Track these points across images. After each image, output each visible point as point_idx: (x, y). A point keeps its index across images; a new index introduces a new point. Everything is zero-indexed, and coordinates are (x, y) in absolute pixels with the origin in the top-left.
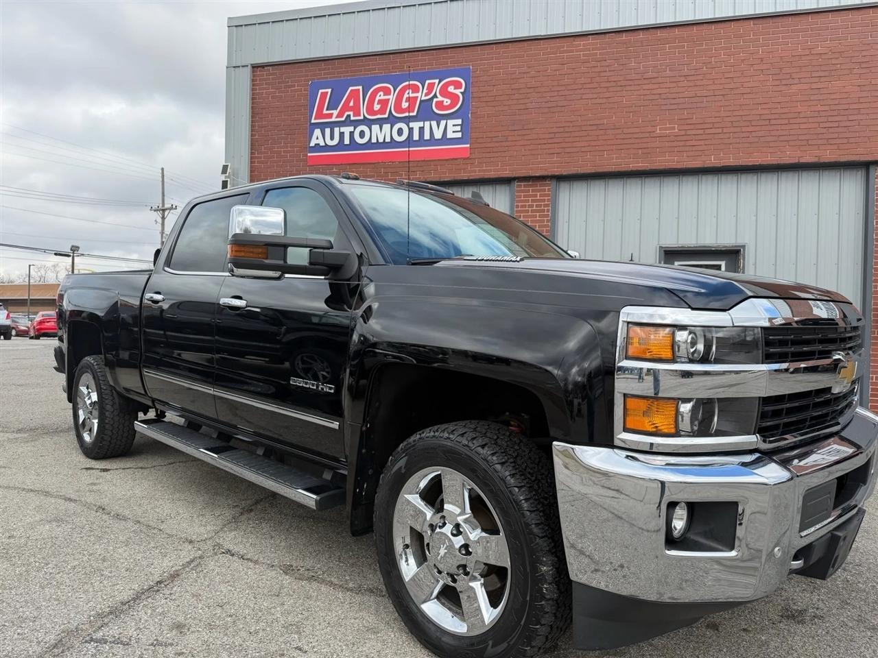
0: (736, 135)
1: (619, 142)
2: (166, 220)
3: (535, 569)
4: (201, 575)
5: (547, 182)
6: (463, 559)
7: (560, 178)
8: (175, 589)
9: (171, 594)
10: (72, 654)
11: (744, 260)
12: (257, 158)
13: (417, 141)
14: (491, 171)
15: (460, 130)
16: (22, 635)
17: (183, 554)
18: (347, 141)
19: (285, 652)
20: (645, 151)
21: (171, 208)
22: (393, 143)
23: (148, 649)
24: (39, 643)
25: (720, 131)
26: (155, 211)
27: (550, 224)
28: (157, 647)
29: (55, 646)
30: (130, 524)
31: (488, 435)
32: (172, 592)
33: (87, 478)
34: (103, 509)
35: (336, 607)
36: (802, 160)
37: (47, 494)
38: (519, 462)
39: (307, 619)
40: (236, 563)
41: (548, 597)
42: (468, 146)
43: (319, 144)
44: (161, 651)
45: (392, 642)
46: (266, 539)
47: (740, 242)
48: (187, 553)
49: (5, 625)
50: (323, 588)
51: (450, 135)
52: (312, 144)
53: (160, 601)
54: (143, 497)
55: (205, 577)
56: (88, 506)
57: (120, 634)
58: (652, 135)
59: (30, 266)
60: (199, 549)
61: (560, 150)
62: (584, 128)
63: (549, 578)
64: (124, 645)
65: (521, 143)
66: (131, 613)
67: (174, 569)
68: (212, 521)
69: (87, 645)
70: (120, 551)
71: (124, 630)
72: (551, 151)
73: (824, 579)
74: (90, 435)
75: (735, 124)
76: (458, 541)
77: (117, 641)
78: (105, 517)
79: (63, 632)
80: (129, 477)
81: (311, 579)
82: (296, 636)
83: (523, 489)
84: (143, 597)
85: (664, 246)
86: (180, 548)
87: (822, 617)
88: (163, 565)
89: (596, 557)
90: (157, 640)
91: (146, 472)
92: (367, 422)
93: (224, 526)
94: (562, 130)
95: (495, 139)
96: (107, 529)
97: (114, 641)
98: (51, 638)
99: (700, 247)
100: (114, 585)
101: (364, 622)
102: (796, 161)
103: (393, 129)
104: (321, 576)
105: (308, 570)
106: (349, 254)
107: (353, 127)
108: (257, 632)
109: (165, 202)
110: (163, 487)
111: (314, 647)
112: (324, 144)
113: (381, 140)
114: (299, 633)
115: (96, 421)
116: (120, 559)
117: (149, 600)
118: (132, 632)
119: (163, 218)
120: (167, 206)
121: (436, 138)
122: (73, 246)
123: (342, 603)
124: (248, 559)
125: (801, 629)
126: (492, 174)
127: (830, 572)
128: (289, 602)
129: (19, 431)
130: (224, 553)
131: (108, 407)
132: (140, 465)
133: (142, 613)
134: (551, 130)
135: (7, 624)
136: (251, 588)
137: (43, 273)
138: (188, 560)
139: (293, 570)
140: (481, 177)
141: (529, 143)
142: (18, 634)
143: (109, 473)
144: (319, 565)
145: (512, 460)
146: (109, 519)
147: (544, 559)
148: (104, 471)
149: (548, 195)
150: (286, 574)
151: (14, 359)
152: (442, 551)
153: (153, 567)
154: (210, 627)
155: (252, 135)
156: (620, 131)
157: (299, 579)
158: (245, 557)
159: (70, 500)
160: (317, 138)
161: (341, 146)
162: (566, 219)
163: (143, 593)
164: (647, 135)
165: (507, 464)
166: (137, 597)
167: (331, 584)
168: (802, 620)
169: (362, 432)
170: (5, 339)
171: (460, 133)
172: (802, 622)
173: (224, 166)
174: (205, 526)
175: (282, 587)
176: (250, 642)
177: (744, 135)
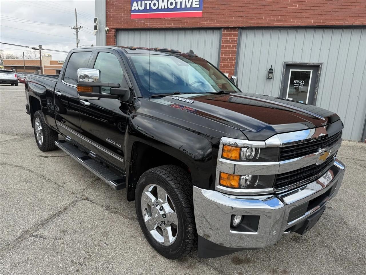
0: (325, 10)
1: (270, 12)
2: (78, 33)
3: (185, 229)
4: (76, 209)
5: (237, 30)
6: (163, 219)
7: (242, 28)
8: (65, 215)
9: (63, 217)
10: (25, 241)
11: (321, 70)
12: (109, 15)
13: (179, 8)
14: (211, 23)
15: (198, 3)
16: (8, 232)
17: (70, 199)
18: (148, 8)
19: (100, 245)
20: (282, 17)
21: (80, 28)
22: (168, 9)
23: (52, 241)
24: (14, 236)
25: (317, 8)
26: (73, 29)
27: (236, 50)
28: (55, 240)
29: (20, 238)
30: (52, 184)
31: (174, 175)
32: (64, 216)
33: (39, 160)
34: (43, 177)
35: (122, 226)
36: (354, 24)
37: (23, 168)
38: (184, 187)
39: (111, 230)
40: (89, 204)
41: (190, 239)
42: (202, 11)
43: (136, 9)
44: (56, 242)
45: (140, 242)
46: (102, 193)
47: (320, 62)
48: (72, 198)
49: (3, 228)
50: (120, 217)
51: (194, 6)
52: (133, 9)
53: (59, 220)
54: (59, 171)
55: (77, 210)
56: (38, 175)
57: (43, 234)
58: (286, 9)
59: (24, 52)
60: (76, 197)
61: (244, 15)
62: (255, 5)
63: (191, 232)
64: (44, 238)
65: (225, 11)
66: (48, 225)
67: (66, 206)
68: (83, 184)
69: (31, 238)
70: (47, 196)
71: (44, 232)
72: (239, 15)
73: (301, 235)
74: (41, 141)
75: (325, 5)
76: (162, 213)
77: (42, 237)
78: (44, 180)
79: (23, 232)
80: (55, 161)
81: (116, 212)
82: (105, 238)
83: (184, 199)
84: (53, 218)
85: (286, 62)
86: (69, 196)
87: (307, 240)
88: (63, 203)
89: (211, 223)
90: (55, 237)
91: (62, 159)
92: (133, 162)
93: (88, 186)
94: (245, 5)
95: (214, 9)
96: (44, 186)
97: (40, 236)
98: (18, 234)
99: (302, 63)
100: (43, 212)
101: (132, 233)
102: (351, 24)
103: (169, 2)
104: (120, 212)
105: (115, 208)
106: (127, 90)
107: (150, 1)
108: (92, 236)
109: (78, 25)
110: (67, 167)
111: (111, 243)
112: (138, 9)
113: (163, 8)
114: (107, 236)
115: (42, 137)
116: (47, 200)
117: (55, 219)
118: (47, 233)
119: (77, 32)
120: (78, 26)
121: (187, 7)
122: (39, 45)
123: (125, 224)
124: (94, 202)
125: (297, 245)
126: (212, 25)
127: (304, 231)
128: (106, 222)
129: (17, 135)
130: (85, 199)
131: (46, 133)
132: (60, 155)
133: (52, 225)
134: (240, 5)
135: (3, 227)
136: (93, 216)
137: (30, 54)
138: (72, 202)
139: (110, 208)
140: (207, 26)
141: (229, 11)
142: (7, 232)
143: (48, 158)
144: (120, 206)
145: (181, 187)
146: (45, 181)
147: (189, 226)
148: (46, 158)
149: (237, 36)
150: (107, 209)
151: (18, 96)
152: (156, 215)
153: (58, 204)
154: (75, 232)
155: (107, 4)
156: (271, 7)
157: (111, 212)
158: (93, 201)
159: (31, 171)
160: (135, 6)
161: (145, 10)
162: (244, 48)
163: (53, 216)
164: (283, 9)
165: (179, 189)
166: (51, 218)
167: (123, 215)
168: (299, 241)
169: (130, 166)
170: (15, 85)
171: (198, 5)
172: (298, 242)
173: (95, 19)
174: (80, 186)
175: (104, 216)
176: (88, 240)
177: (329, 10)
